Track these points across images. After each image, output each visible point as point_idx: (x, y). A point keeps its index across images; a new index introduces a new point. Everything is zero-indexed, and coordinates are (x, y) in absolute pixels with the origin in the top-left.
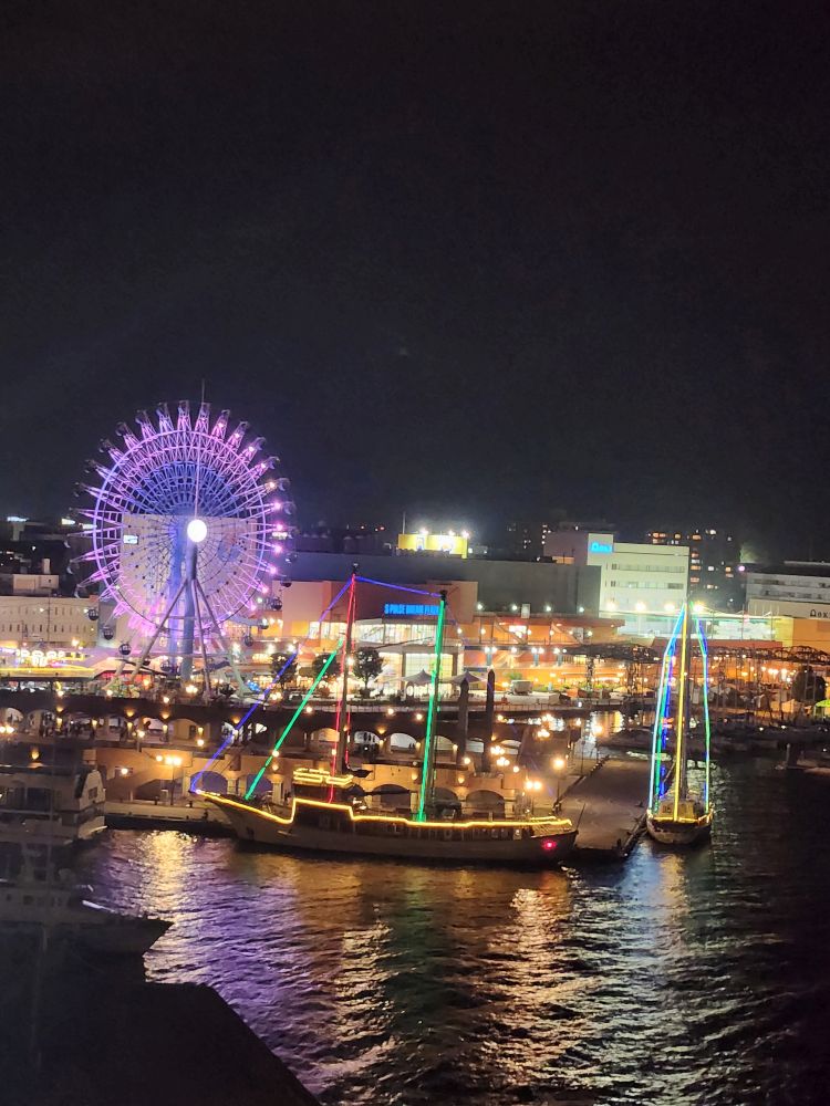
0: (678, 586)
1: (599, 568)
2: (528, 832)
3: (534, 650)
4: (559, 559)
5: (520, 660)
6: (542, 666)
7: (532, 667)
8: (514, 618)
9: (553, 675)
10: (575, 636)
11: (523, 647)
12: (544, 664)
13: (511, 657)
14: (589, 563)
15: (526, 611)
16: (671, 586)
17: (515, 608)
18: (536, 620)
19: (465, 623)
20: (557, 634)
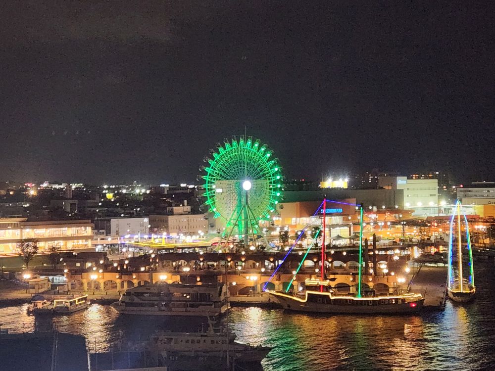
0: (434, 195)
1: (403, 190)
2: (403, 300)
3: (380, 224)
4: (386, 188)
5: (375, 228)
6: (383, 230)
7: (380, 230)
8: (371, 211)
9: (388, 233)
10: (395, 217)
11: (376, 223)
12: (384, 229)
13: (371, 228)
14: (398, 188)
15: (375, 209)
16: (431, 195)
17: (370, 208)
18: (379, 212)
19: (352, 214)
20: (389, 217)
